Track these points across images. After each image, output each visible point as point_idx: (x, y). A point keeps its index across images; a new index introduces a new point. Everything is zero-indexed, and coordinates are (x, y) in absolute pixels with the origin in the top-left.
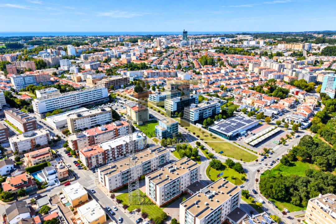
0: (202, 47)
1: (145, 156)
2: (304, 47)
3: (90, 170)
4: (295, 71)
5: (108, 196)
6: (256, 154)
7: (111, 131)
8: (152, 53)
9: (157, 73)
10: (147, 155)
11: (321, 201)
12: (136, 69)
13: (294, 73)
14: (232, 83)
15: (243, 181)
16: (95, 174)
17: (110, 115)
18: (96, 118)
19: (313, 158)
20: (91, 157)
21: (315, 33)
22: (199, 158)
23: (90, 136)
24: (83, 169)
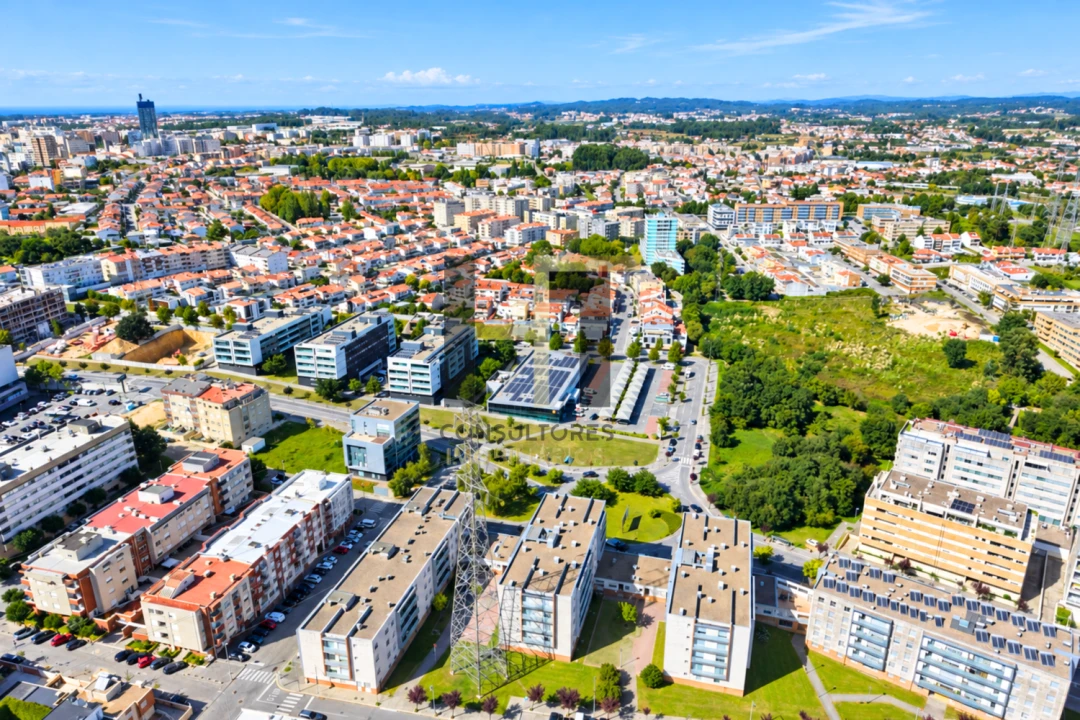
0: (232, 161)
1: (417, 534)
2: (522, 149)
3: (219, 660)
4: (563, 215)
5: (382, 708)
6: (646, 441)
7: (200, 496)
8: (50, 187)
9: (158, 261)
10: (421, 527)
11: (888, 490)
12: (45, 256)
13: (563, 220)
14: (429, 267)
15: (682, 515)
16: (250, 662)
17: (129, 441)
18: (79, 467)
19: (763, 416)
20: (219, 605)
21: (510, 108)
22: (536, 492)
23: (132, 538)
24: (184, 665)
